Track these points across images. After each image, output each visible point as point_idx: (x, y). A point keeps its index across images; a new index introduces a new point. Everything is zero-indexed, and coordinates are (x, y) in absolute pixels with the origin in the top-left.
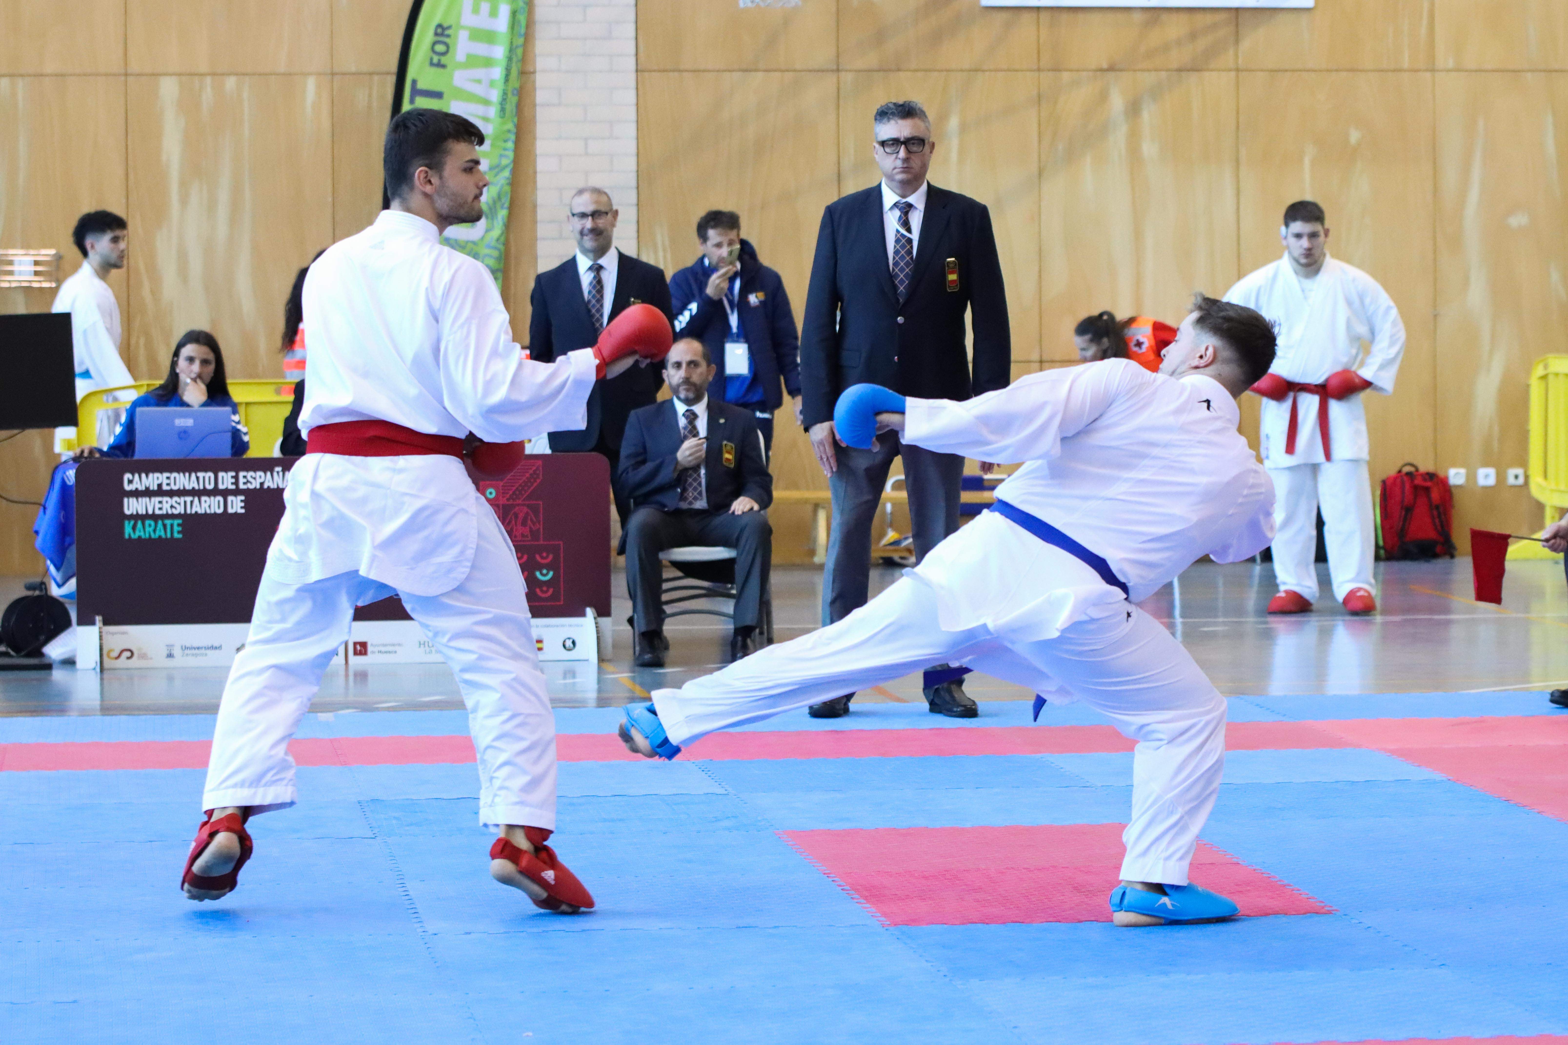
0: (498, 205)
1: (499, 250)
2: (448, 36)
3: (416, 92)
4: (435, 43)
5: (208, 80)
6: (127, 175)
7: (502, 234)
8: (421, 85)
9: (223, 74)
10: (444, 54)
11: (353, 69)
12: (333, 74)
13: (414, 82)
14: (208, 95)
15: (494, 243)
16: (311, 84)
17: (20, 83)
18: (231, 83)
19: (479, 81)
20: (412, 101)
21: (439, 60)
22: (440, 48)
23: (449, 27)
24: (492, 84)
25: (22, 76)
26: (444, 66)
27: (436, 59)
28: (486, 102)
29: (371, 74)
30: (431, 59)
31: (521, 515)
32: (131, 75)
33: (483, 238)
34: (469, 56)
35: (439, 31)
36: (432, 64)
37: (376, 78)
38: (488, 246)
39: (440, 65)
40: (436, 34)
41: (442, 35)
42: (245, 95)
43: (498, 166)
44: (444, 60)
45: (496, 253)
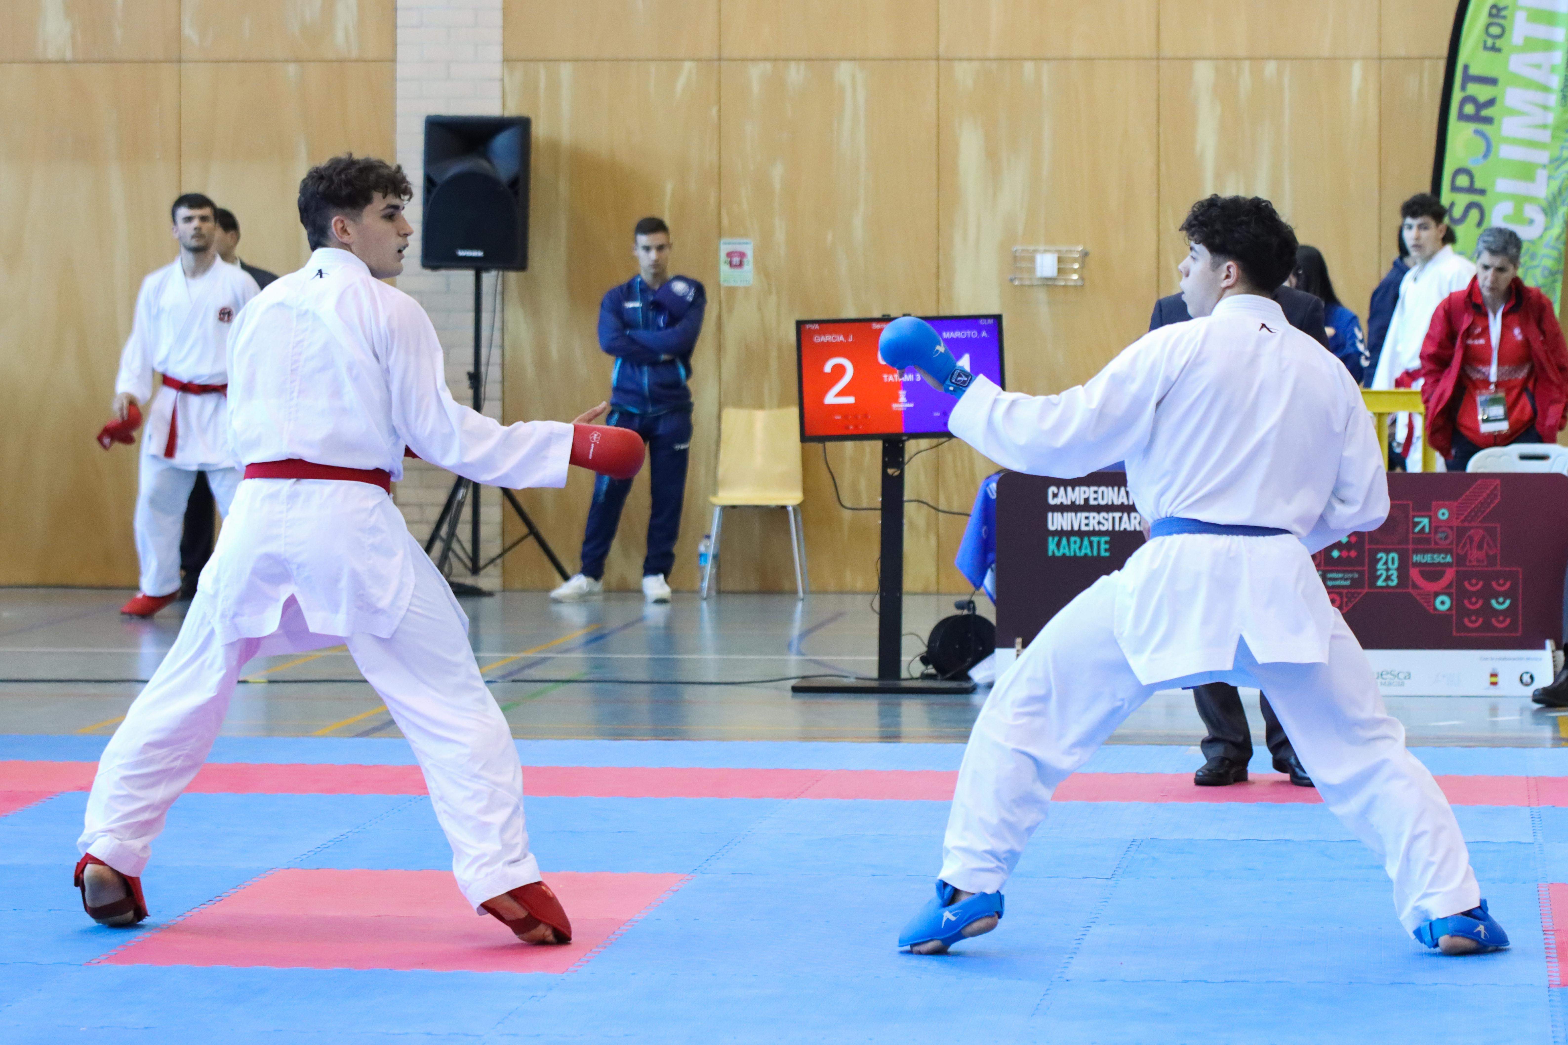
0: (1559, 202)
1: (1559, 250)
2: (1504, 17)
3: (1468, 78)
4: (1489, 25)
5: (1247, 64)
6: (1158, 165)
7: (1562, 232)
8: (1473, 71)
9: (1263, 59)
10: (1499, 37)
11: (1402, 53)
12: (1380, 58)
13: (1466, 67)
14: (1245, 82)
15: (1552, 243)
16: (1357, 69)
17: (1046, 67)
18: (1270, 68)
19: (1538, 66)
20: (1463, 88)
21: (1494, 44)
22: (1495, 30)
23: (1505, 8)
24: (1552, 69)
25: (1048, 59)
26: (1499, 50)
27: (1490, 42)
28: (1545, 89)
29: (1422, 58)
30: (1485, 42)
31: (1476, 539)
32: (1163, 59)
33: (1541, 237)
34: (1527, 39)
35: (1494, 11)
36: (1485, 48)
37: (1427, 63)
38: (1547, 246)
39: (1494, 49)
40: (1490, 15)
41: (1497, 16)
42: (1286, 80)
43: (1557, 159)
44: (1499, 43)
45: (1555, 253)
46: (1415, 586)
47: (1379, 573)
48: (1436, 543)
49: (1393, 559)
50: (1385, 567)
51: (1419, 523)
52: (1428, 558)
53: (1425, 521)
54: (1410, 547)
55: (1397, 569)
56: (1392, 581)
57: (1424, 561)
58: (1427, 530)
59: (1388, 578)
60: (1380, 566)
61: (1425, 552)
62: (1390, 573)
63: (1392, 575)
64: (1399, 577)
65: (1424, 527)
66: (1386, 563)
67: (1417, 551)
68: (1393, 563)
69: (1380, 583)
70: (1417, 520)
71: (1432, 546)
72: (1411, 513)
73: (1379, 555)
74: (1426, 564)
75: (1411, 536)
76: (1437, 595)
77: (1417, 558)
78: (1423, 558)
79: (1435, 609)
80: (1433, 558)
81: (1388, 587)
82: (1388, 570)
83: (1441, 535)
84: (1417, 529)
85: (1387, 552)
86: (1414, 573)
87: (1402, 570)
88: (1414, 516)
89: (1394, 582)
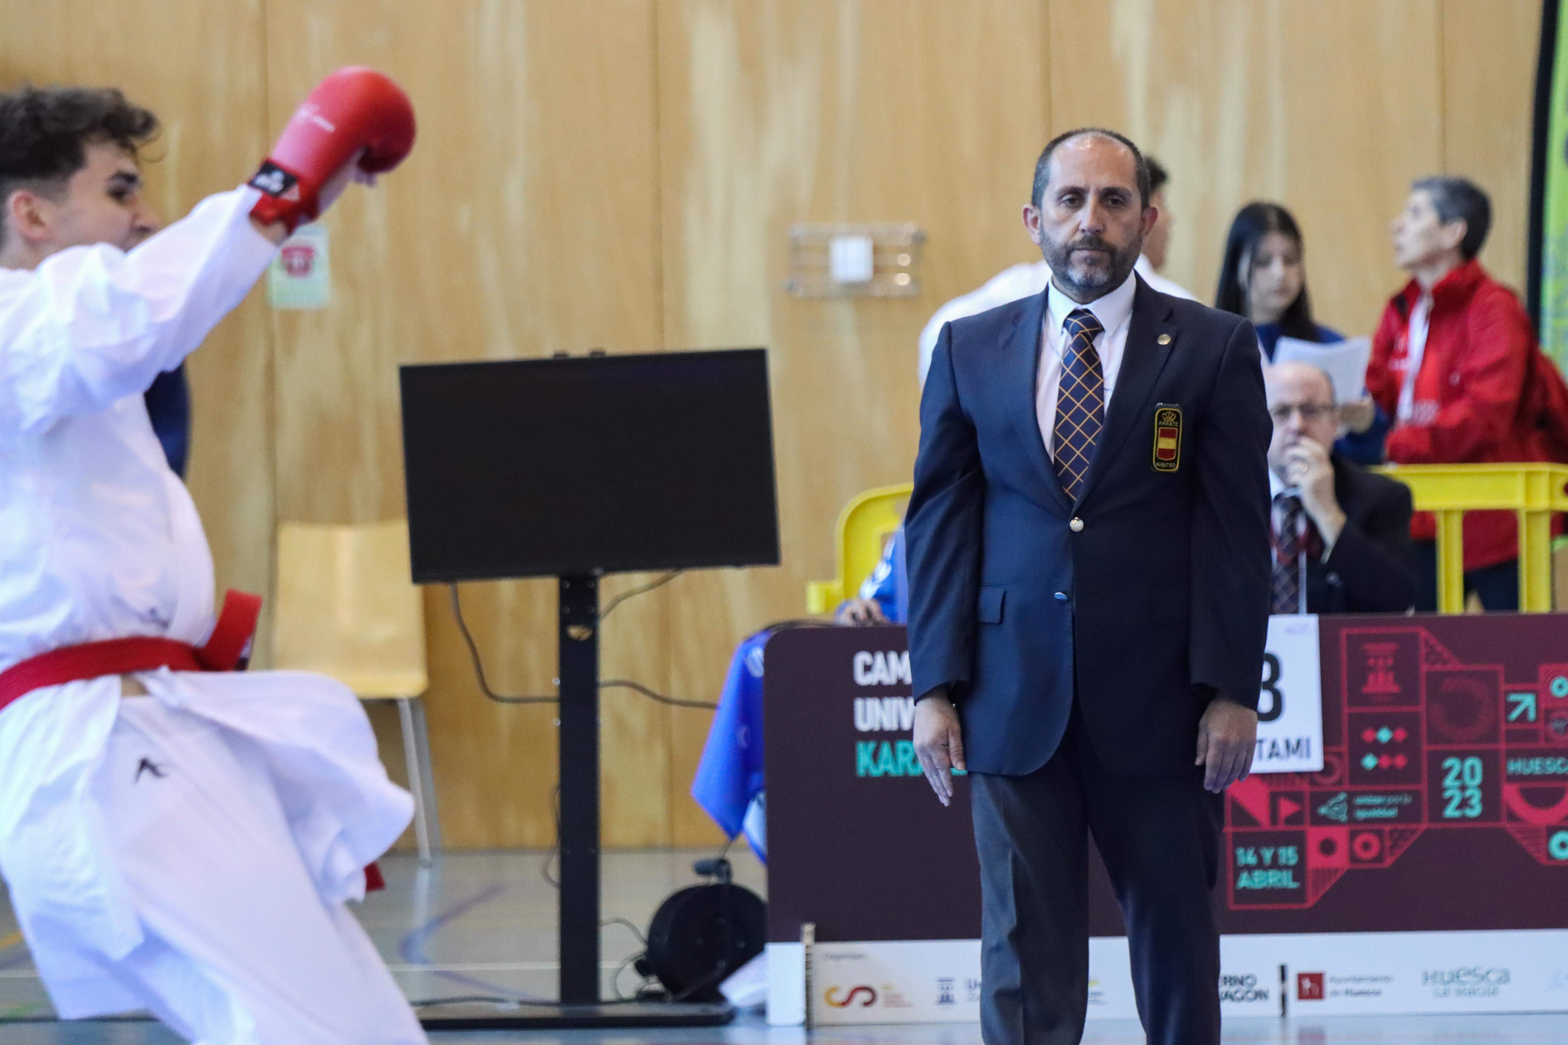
46: (1512, 817)
47: (1448, 794)
48: (1548, 739)
49: (1472, 768)
50: (1457, 783)
51: (1516, 704)
52: (1535, 766)
53: (1528, 701)
54: (1503, 746)
55: (1482, 787)
56: (1472, 807)
57: (1527, 771)
58: (1532, 715)
59: (1464, 803)
60: (1449, 781)
61: (1529, 755)
62: (1468, 793)
63: (1470, 797)
64: (1483, 801)
65: (1525, 713)
66: (1460, 776)
67: (1515, 755)
68: (1473, 776)
69: (1451, 812)
70: (1513, 698)
71: (1542, 745)
72: (1503, 687)
73: (1449, 763)
74: (1532, 777)
75: (1503, 727)
76: (1552, 831)
77: (1515, 766)
78: (1527, 766)
79: (1549, 856)
80: (1543, 767)
81: (1464, 819)
82: (1463, 788)
83: (1558, 725)
84: (1515, 715)
85: (1462, 756)
86: (1510, 794)
87: (1489, 788)
88: (1508, 692)
89: (1475, 811)
